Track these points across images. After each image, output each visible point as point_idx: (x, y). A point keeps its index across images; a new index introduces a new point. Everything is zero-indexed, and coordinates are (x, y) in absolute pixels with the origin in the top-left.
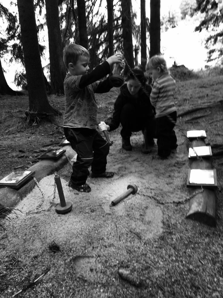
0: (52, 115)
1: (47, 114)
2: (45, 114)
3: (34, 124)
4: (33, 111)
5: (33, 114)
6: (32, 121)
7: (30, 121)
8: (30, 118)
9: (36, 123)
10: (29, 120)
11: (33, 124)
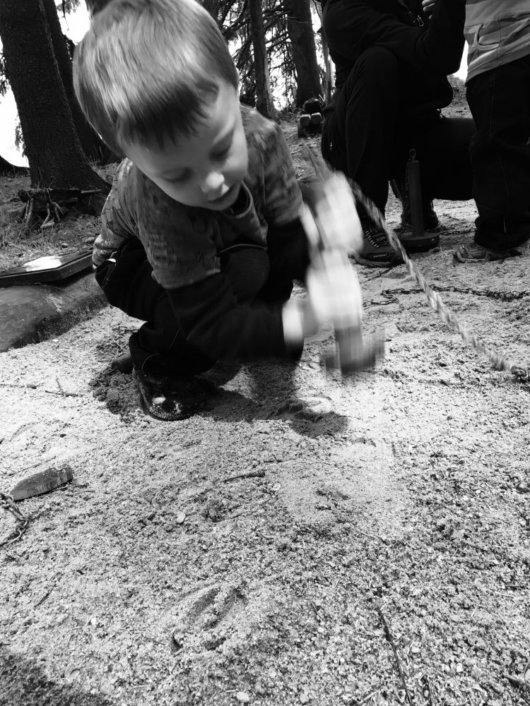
0: (97, 193)
1: (83, 192)
2: (77, 193)
3: (46, 223)
4: (40, 187)
5: (40, 193)
6: (39, 215)
7: (32, 215)
8: (34, 205)
9: (52, 220)
10: (30, 213)
11: (44, 222)
